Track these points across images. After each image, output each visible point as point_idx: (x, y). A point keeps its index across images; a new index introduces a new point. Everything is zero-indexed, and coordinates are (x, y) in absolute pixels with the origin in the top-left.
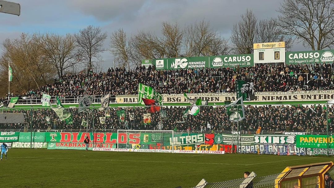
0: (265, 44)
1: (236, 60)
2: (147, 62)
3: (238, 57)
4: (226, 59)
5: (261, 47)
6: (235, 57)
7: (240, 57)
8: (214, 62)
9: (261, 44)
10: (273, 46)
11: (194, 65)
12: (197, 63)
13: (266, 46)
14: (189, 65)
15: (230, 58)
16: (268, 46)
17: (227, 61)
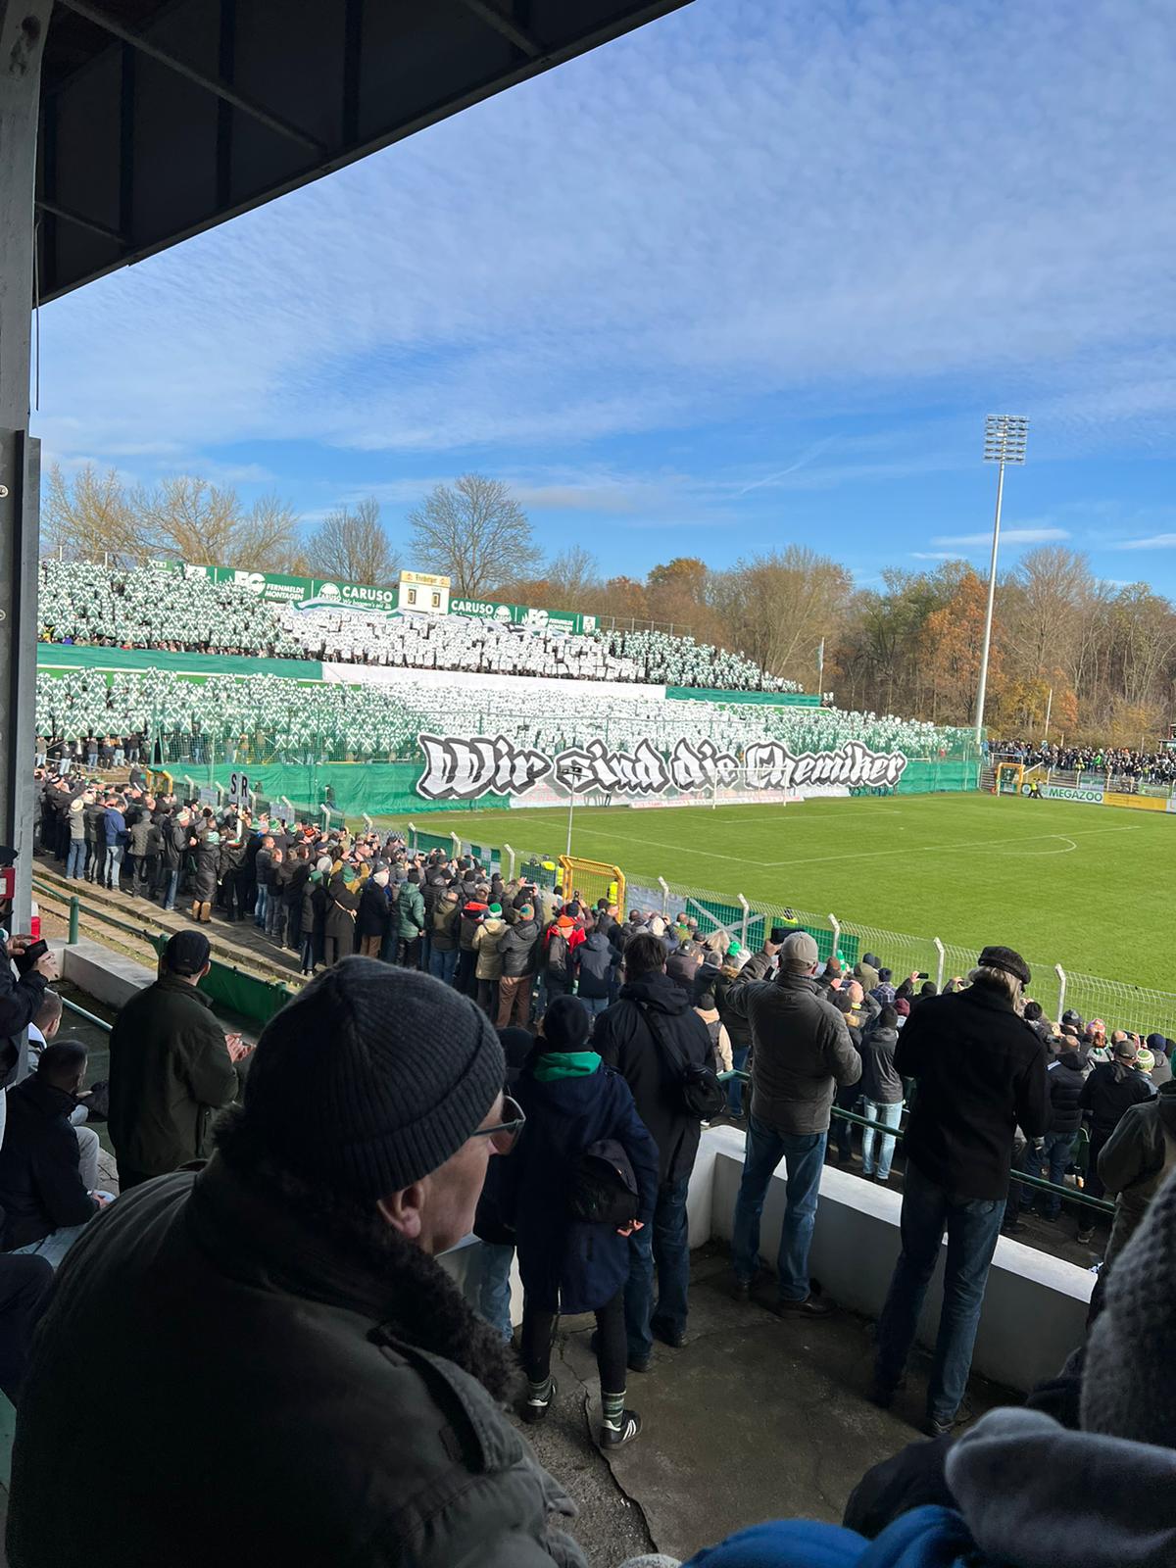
0: (421, 575)
1: (367, 595)
2: (161, 566)
3: (369, 591)
4: (347, 592)
5: (414, 580)
6: (365, 590)
7: (374, 591)
8: (322, 593)
9: (413, 574)
10: (433, 581)
11: (280, 591)
12: (287, 589)
13: (421, 579)
14: (269, 590)
15: (355, 589)
16: (425, 579)
17: (347, 595)
